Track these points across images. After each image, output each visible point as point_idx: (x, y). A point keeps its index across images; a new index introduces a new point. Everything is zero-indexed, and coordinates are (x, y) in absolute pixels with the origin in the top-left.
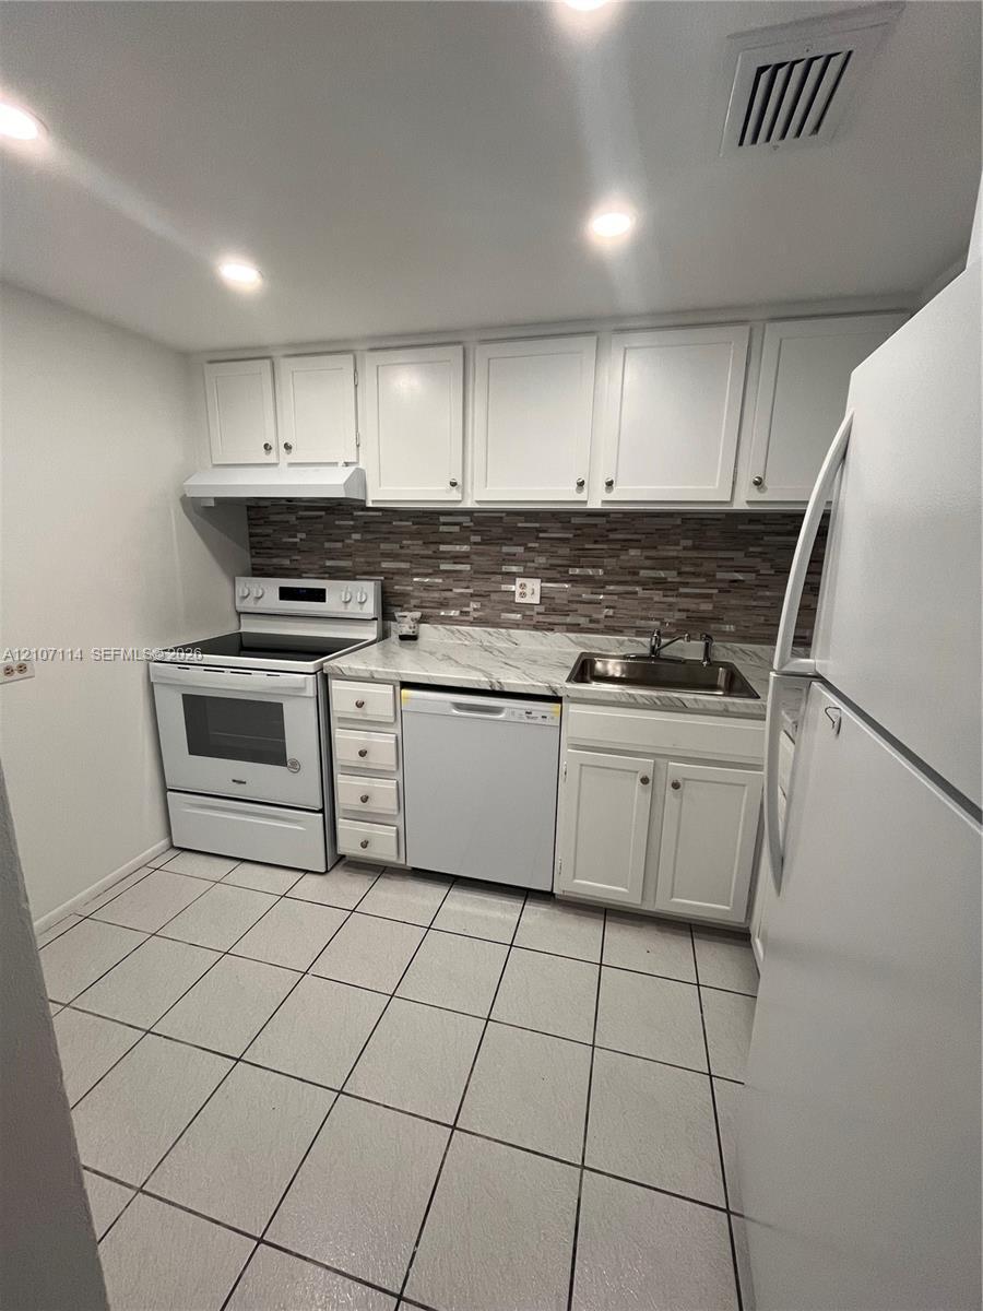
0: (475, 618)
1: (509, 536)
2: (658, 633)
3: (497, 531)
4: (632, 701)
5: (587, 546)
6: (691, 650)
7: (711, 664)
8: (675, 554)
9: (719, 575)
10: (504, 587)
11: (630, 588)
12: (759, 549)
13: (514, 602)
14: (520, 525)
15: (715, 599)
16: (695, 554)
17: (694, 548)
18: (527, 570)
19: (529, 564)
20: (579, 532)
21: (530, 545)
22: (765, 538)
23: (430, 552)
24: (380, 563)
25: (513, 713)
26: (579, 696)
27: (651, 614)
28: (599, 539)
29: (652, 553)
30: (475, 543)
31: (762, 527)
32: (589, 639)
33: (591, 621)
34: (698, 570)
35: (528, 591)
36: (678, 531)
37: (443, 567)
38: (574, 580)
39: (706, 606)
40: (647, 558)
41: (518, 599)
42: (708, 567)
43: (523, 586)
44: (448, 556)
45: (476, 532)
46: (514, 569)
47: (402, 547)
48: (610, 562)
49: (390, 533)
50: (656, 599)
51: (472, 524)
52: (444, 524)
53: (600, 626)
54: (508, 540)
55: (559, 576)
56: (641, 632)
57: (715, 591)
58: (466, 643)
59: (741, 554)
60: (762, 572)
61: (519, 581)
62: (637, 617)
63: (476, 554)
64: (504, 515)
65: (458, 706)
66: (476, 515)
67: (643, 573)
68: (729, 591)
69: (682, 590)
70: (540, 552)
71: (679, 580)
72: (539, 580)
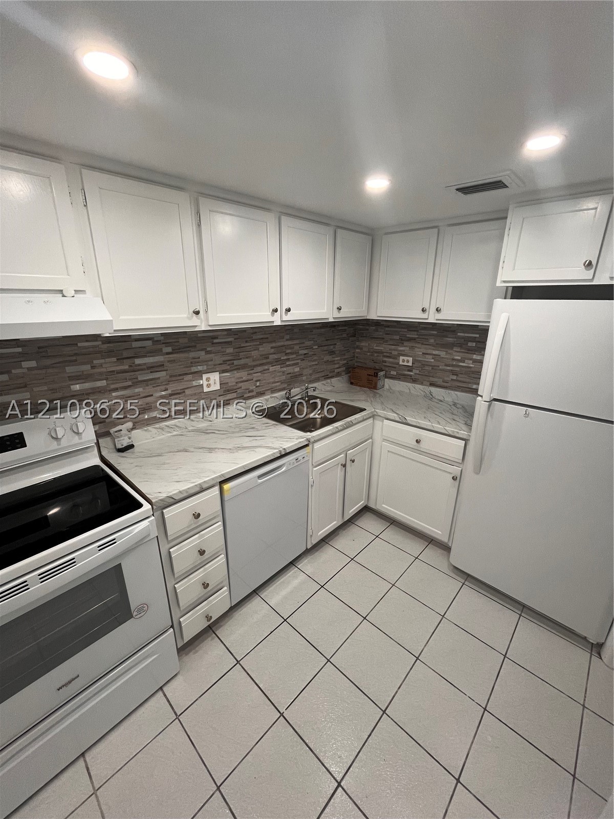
1: (193, 344)
4: (337, 430)
9: (300, 352)
10: (194, 383)
11: (266, 367)
13: (203, 392)
18: (209, 367)
19: (210, 363)
21: (209, 349)
22: (314, 331)
23: (126, 367)
24: (69, 386)
25: (290, 464)
30: (167, 354)
33: (250, 392)
34: (292, 351)
35: (211, 382)
37: (140, 378)
38: (237, 368)
41: (206, 390)
42: (296, 348)
44: (145, 367)
45: (166, 345)
46: (200, 368)
47: (93, 367)
48: (255, 353)
49: (76, 354)
51: (162, 338)
53: (254, 394)
54: (192, 348)
57: (299, 361)
60: (314, 347)
61: (205, 376)
63: (169, 361)
69: (288, 363)
70: (216, 353)
71: (285, 358)
72: (218, 373)
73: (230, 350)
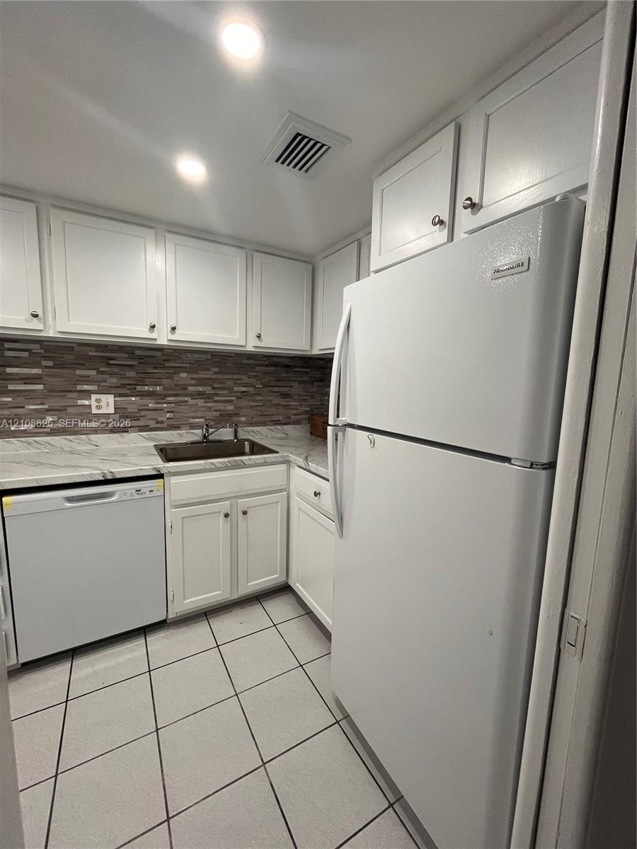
0: (51, 429)
1: (82, 362)
2: (207, 425)
3: (69, 358)
5: (149, 371)
6: (225, 434)
7: (238, 441)
8: (209, 376)
9: (236, 389)
10: (80, 402)
11: (182, 399)
12: (254, 374)
13: (91, 413)
14: (91, 354)
15: (234, 402)
16: (221, 376)
17: (221, 373)
18: (100, 388)
19: (102, 384)
20: (141, 361)
21: (102, 369)
22: (257, 368)
26: (178, 470)
27: (199, 414)
28: (158, 366)
29: (195, 376)
30: (47, 367)
31: (254, 362)
32: (158, 435)
33: (157, 423)
34: (224, 386)
35: (103, 404)
37: (11, 387)
38: (142, 395)
39: (230, 407)
40: (192, 379)
41: (94, 411)
42: (229, 384)
43: (98, 401)
44: (16, 377)
45: (47, 358)
46: (86, 387)
48: (166, 382)
50: (200, 405)
51: (42, 351)
52: (10, 350)
53: (165, 425)
54: (82, 366)
55: (128, 392)
56: (193, 427)
57: (234, 398)
58: (47, 450)
60: (257, 386)
61: (94, 397)
62: (189, 417)
63: (48, 375)
64: (75, 345)
65: (70, 499)
66: (45, 343)
67: (190, 388)
68: (241, 398)
69: (216, 398)
70: (112, 374)
71: (213, 392)
72: (113, 395)
73: (132, 374)
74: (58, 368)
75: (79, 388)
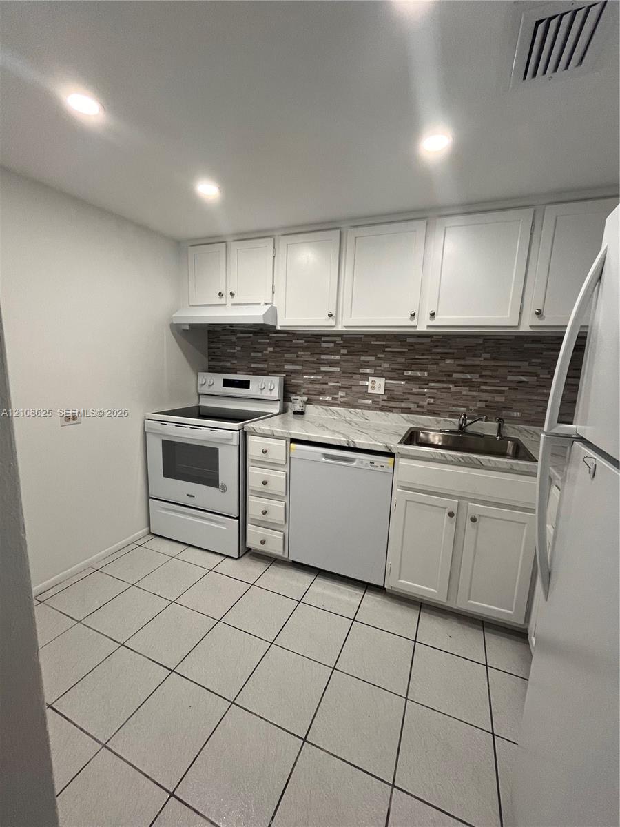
0: (341, 402)
1: (366, 350)
2: (465, 416)
3: (358, 346)
4: (443, 458)
5: (417, 357)
6: (488, 428)
7: (502, 438)
8: (477, 363)
9: (510, 378)
10: (361, 383)
11: (445, 385)
12: (540, 361)
13: (367, 392)
14: (372, 343)
15: (506, 394)
16: (492, 363)
17: (493, 359)
18: (376, 372)
19: (378, 368)
20: (412, 348)
21: (379, 356)
23: (315, 360)
24: (283, 365)
25: (362, 463)
26: (407, 453)
27: (460, 403)
28: (426, 352)
29: (462, 362)
30: (344, 354)
32: (417, 418)
33: (418, 407)
34: (494, 374)
35: (376, 385)
36: (481, 347)
37: (323, 369)
38: (408, 379)
39: (500, 399)
40: (458, 365)
41: (370, 391)
42: (501, 372)
43: (373, 382)
44: (326, 362)
45: (344, 347)
46: (368, 371)
47: (297, 356)
48: (433, 368)
49: (291, 347)
50: (464, 393)
51: (342, 342)
52: (324, 342)
53: (425, 410)
54: (365, 353)
55: (397, 376)
56: (452, 415)
57: (507, 388)
58: (335, 417)
59: (527, 363)
61: (371, 379)
62: (450, 405)
63: (344, 361)
64: (363, 336)
65: (326, 456)
66: (345, 336)
67: (455, 375)
68: (517, 389)
69: (483, 387)
70: (385, 360)
71: (480, 380)
72: (384, 379)
73: (401, 360)
74: (351, 355)
75: (362, 371)
